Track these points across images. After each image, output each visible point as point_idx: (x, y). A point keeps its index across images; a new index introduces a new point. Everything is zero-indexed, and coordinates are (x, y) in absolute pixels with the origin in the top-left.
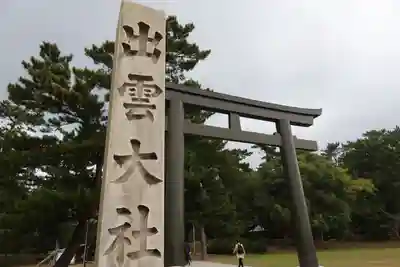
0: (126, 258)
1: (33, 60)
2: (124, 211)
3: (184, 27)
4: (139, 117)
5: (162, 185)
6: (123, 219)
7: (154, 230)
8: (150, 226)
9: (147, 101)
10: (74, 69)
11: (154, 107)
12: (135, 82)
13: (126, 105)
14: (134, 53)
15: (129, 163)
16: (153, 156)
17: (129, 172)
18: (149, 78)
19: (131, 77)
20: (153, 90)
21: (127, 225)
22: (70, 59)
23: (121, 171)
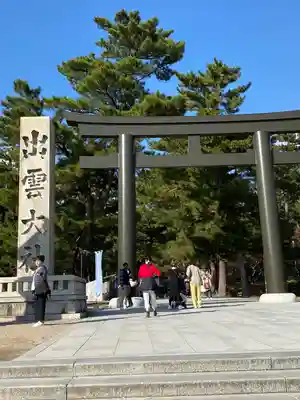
2: (27, 247)
4: (35, 196)
6: (27, 252)
9: (39, 185)
11: (42, 188)
12: (31, 174)
13: (27, 190)
15: (29, 223)
16: (43, 218)
17: (30, 227)
18: (39, 170)
19: (29, 172)
20: (42, 177)
21: (30, 254)
23: (26, 227)
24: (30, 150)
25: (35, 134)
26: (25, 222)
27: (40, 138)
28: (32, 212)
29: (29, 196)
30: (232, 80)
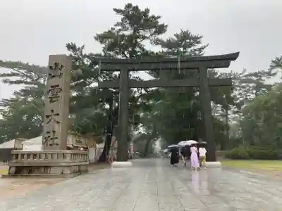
2: (48, 132)
4: (54, 101)
7: (57, 138)
9: (57, 95)
11: (59, 97)
13: (50, 98)
15: (50, 117)
16: (58, 115)
17: (50, 120)
18: (58, 86)
19: (52, 87)
20: (59, 90)
21: (49, 136)
27: (59, 67)
28: (52, 111)
29: (51, 101)
30: (198, 43)
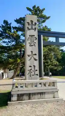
0: (31, 76)
1: (2, 25)
2: (30, 66)
3: (42, 10)
4: (32, 46)
5: (38, 61)
6: (30, 68)
7: (37, 70)
8: (36, 69)
9: (34, 41)
10: (12, 27)
11: (35, 43)
12: (31, 37)
13: (29, 43)
14: (30, 29)
16: (36, 55)
17: (31, 58)
18: (34, 36)
20: (35, 39)
21: (31, 69)
22: (11, 24)
23: (29, 58)
24: (30, 27)
25: (32, 21)
26: (29, 56)
27: (34, 23)
28: (32, 52)
29: (30, 45)
